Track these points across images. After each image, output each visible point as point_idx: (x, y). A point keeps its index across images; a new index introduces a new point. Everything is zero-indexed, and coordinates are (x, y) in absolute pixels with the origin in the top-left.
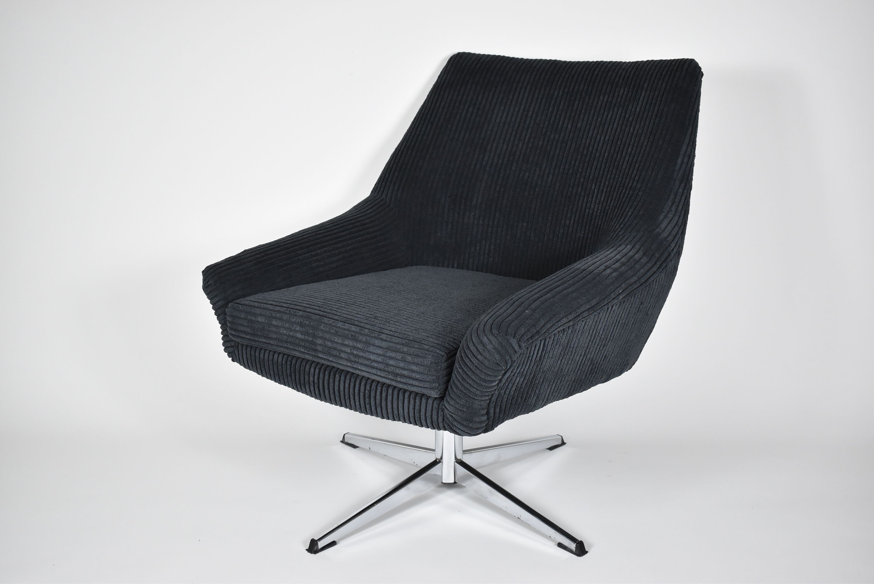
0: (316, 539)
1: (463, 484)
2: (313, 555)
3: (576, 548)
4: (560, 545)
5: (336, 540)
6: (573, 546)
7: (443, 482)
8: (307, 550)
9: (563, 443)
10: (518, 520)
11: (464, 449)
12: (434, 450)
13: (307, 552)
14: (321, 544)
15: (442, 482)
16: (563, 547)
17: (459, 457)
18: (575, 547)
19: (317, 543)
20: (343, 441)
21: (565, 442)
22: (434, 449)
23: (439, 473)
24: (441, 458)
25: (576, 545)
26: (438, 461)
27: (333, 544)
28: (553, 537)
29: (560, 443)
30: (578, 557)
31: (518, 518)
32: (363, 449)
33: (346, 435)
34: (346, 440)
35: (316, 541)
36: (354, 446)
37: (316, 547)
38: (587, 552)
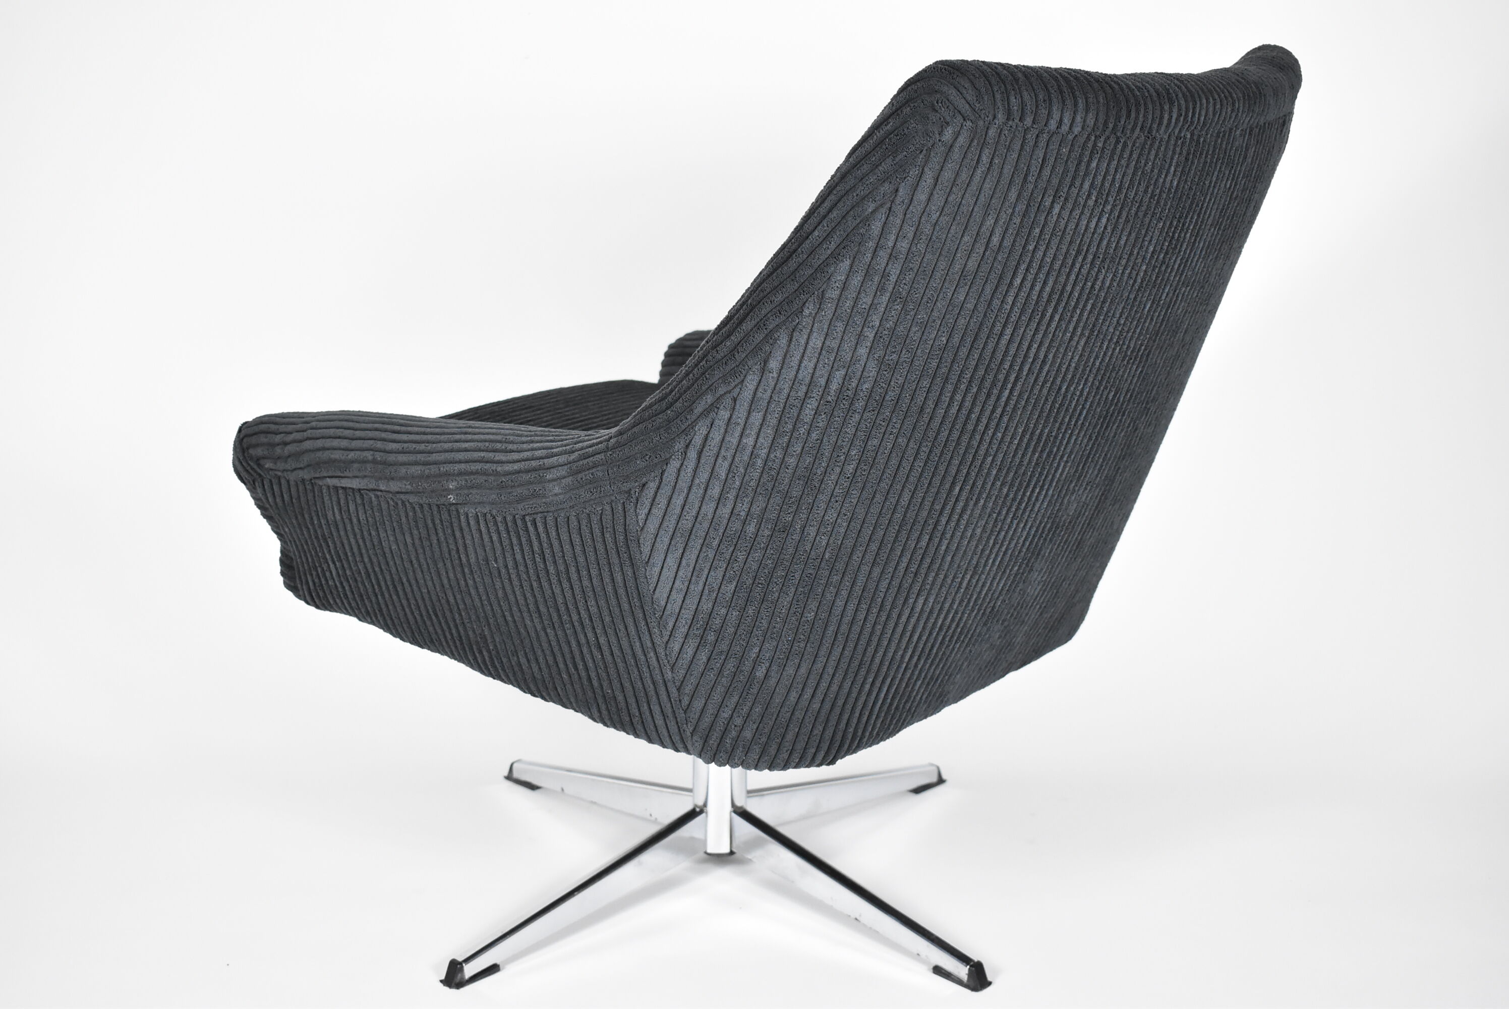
0: (460, 959)
1: (749, 857)
2: (454, 991)
3: (970, 974)
4: (938, 970)
5: (498, 962)
6: (962, 971)
7: (709, 851)
8: (441, 981)
9: (941, 781)
10: (856, 922)
11: (750, 788)
12: (690, 790)
13: (441, 985)
14: (469, 970)
15: (706, 853)
16: (944, 974)
17: (739, 803)
18: (967, 972)
19: (462, 967)
20: (510, 777)
21: (944, 777)
22: (690, 786)
23: (698, 835)
24: (705, 805)
25: (969, 969)
26: (698, 810)
27: (493, 969)
28: (923, 955)
29: (934, 779)
30: (974, 993)
31: (856, 919)
32: (550, 792)
33: (515, 765)
34: (516, 775)
35: (461, 963)
36: (532, 787)
37: (459, 975)
38: (990, 983)
